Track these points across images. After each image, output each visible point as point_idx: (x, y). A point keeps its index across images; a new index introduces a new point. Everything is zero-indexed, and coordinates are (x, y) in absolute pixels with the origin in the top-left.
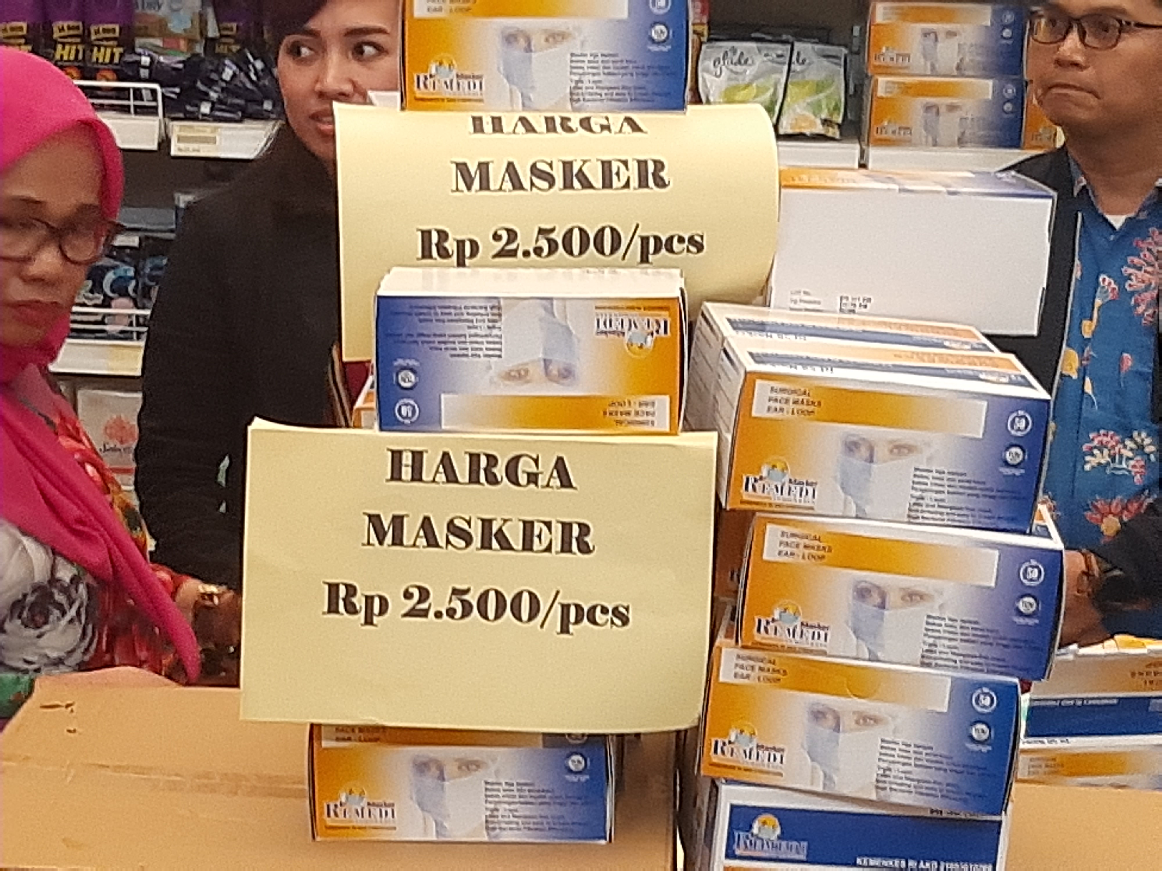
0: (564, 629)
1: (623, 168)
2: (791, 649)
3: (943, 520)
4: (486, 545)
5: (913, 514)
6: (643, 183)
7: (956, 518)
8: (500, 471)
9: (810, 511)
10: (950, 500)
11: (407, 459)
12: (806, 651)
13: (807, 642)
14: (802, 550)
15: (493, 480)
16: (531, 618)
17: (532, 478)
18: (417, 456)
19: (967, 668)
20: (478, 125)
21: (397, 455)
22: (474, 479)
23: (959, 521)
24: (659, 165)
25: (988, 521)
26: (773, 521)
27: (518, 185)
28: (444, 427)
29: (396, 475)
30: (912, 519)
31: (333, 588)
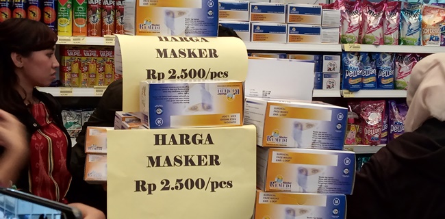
0: (213, 190)
1: (205, 51)
2: (280, 191)
4: (187, 164)
6: (211, 56)
8: (190, 140)
9: (285, 147)
10: (323, 141)
11: (160, 137)
12: (285, 191)
13: (285, 188)
14: (283, 159)
15: (188, 143)
16: (202, 188)
17: (200, 141)
18: (164, 136)
19: (331, 192)
21: (157, 136)
22: (182, 143)
24: (215, 51)
26: (274, 150)
27: (175, 56)
28: (171, 127)
29: (157, 143)
30: (313, 147)
31: (138, 182)
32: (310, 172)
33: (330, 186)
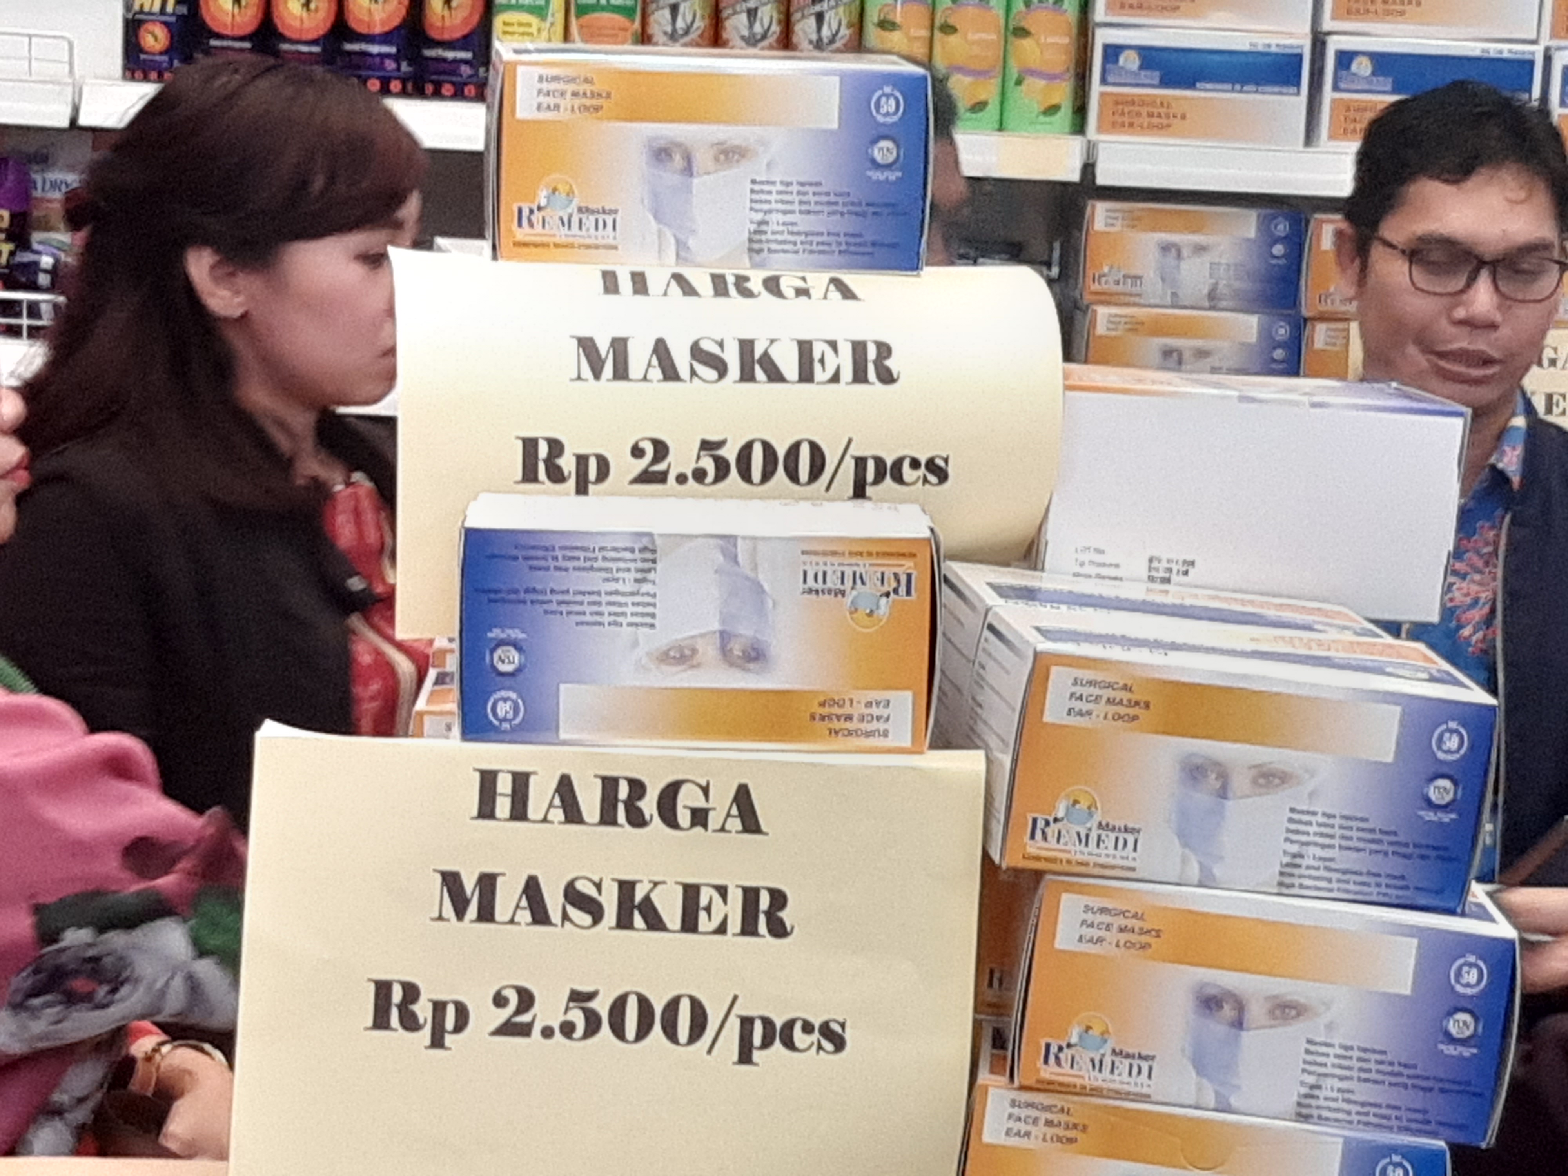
0: (745, 1057)
1: (829, 352)
2: (1096, 1092)
3: (1331, 890)
4: (624, 922)
5: (1287, 880)
6: (860, 376)
7: (1351, 887)
8: (649, 805)
9: (1129, 875)
10: (1345, 860)
11: (504, 785)
12: (1118, 1095)
13: (1121, 1080)
14: (1112, 936)
15: (637, 820)
16: (692, 1039)
17: (699, 817)
18: (521, 781)
19: (1367, 1124)
20: (610, 283)
21: (488, 779)
22: (608, 818)
23: (1356, 893)
24: (884, 350)
25: (1400, 893)
26: (1070, 888)
27: (670, 373)
28: (563, 736)
29: (486, 811)
31: (383, 989)
32: (1256, 1011)
33: (1363, 1092)
